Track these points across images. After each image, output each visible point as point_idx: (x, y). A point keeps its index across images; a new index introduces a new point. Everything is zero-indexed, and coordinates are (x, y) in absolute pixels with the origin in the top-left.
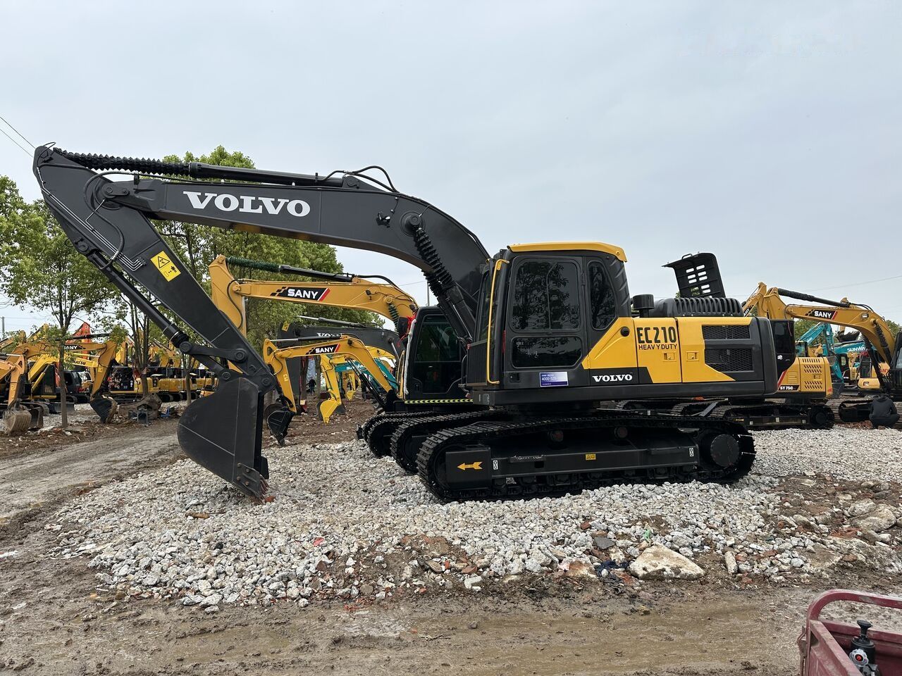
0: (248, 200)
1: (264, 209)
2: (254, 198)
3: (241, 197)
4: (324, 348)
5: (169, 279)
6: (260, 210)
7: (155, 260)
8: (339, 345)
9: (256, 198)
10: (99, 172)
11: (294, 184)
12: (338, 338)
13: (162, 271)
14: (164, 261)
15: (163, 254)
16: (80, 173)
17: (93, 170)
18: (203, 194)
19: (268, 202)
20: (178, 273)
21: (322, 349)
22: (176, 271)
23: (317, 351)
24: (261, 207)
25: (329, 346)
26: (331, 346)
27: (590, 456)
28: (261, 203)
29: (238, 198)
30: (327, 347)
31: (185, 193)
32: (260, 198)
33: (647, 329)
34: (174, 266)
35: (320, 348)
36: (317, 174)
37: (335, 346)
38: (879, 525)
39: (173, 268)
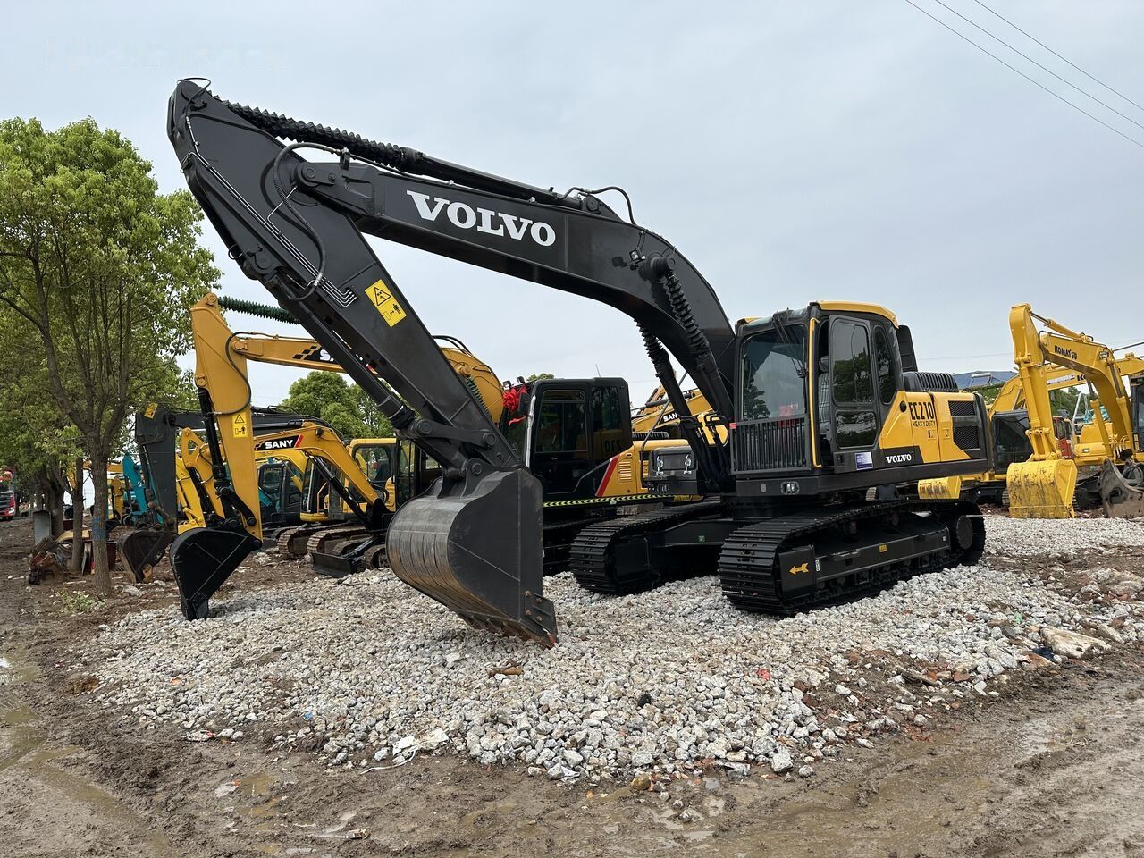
0: (487, 215)
1: (506, 230)
2: (493, 213)
3: (479, 210)
4: (278, 441)
5: (391, 324)
6: (500, 232)
7: (370, 292)
8: (302, 437)
9: (496, 214)
10: (287, 142)
11: (533, 199)
12: (299, 427)
13: (381, 309)
14: (383, 294)
15: (380, 284)
16: (258, 139)
17: (278, 138)
18: (432, 198)
19: (509, 220)
20: (403, 315)
21: (275, 444)
22: (399, 312)
23: (268, 445)
24: (502, 227)
25: (286, 439)
26: (289, 439)
27: (883, 548)
28: (502, 221)
29: (475, 211)
30: (283, 440)
31: (409, 192)
32: (500, 215)
33: (915, 404)
34: (396, 303)
35: (273, 441)
36: (552, 189)
37: (295, 438)
38: (1136, 588)
39: (396, 307)
